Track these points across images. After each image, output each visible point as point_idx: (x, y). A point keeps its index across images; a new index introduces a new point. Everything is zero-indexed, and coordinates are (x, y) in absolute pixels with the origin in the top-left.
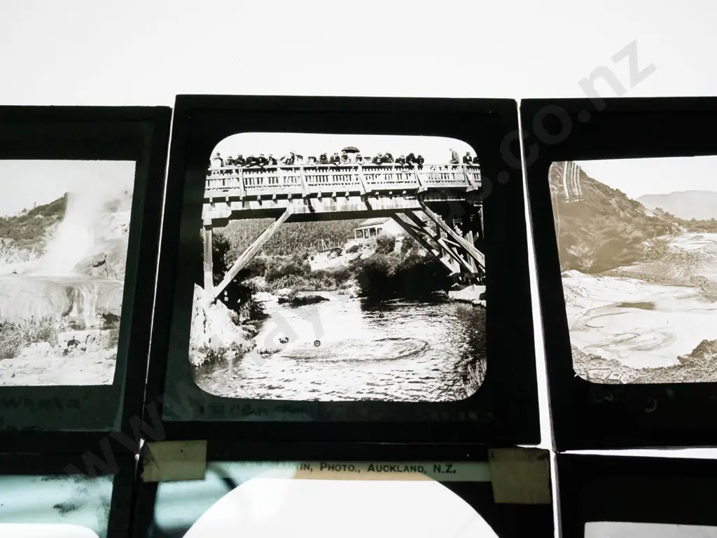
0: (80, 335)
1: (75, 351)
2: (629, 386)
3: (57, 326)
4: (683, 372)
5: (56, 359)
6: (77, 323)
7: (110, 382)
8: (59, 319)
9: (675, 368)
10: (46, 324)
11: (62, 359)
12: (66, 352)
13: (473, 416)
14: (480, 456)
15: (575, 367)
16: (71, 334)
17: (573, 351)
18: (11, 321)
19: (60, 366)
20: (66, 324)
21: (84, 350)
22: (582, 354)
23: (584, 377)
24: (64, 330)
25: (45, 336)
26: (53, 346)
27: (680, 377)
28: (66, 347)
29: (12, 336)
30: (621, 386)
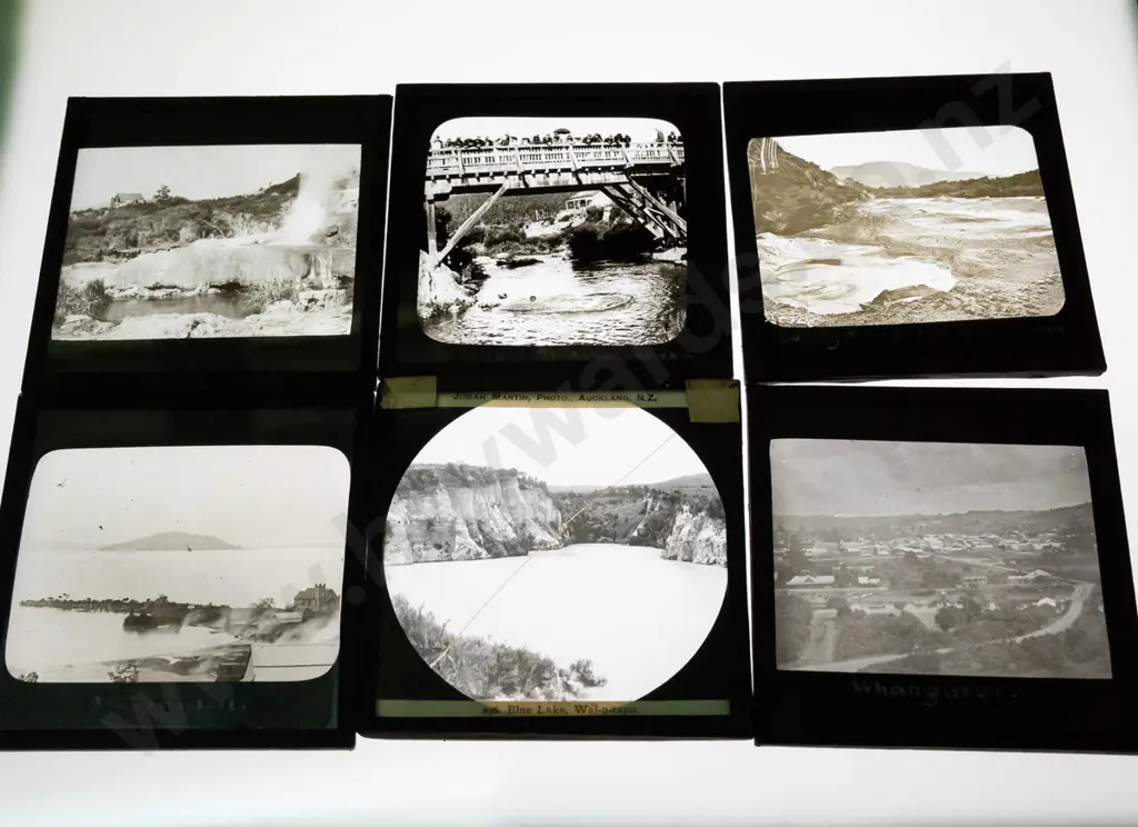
0: (319, 294)
1: (315, 307)
2: (814, 329)
3: (297, 287)
4: (864, 317)
5: (298, 315)
6: (316, 284)
7: (348, 332)
8: (299, 281)
9: (858, 313)
10: (287, 285)
11: (303, 315)
12: (307, 308)
13: (673, 356)
14: (677, 385)
15: (766, 314)
16: (311, 293)
17: (764, 301)
18: (256, 283)
19: (302, 320)
20: (305, 286)
21: (323, 306)
22: (773, 303)
23: (774, 323)
24: (303, 290)
25: (287, 295)
26: (295, 303)
27: (860, 321)
28: (306, 304)
29: (257, 295)
30: (808, 329)
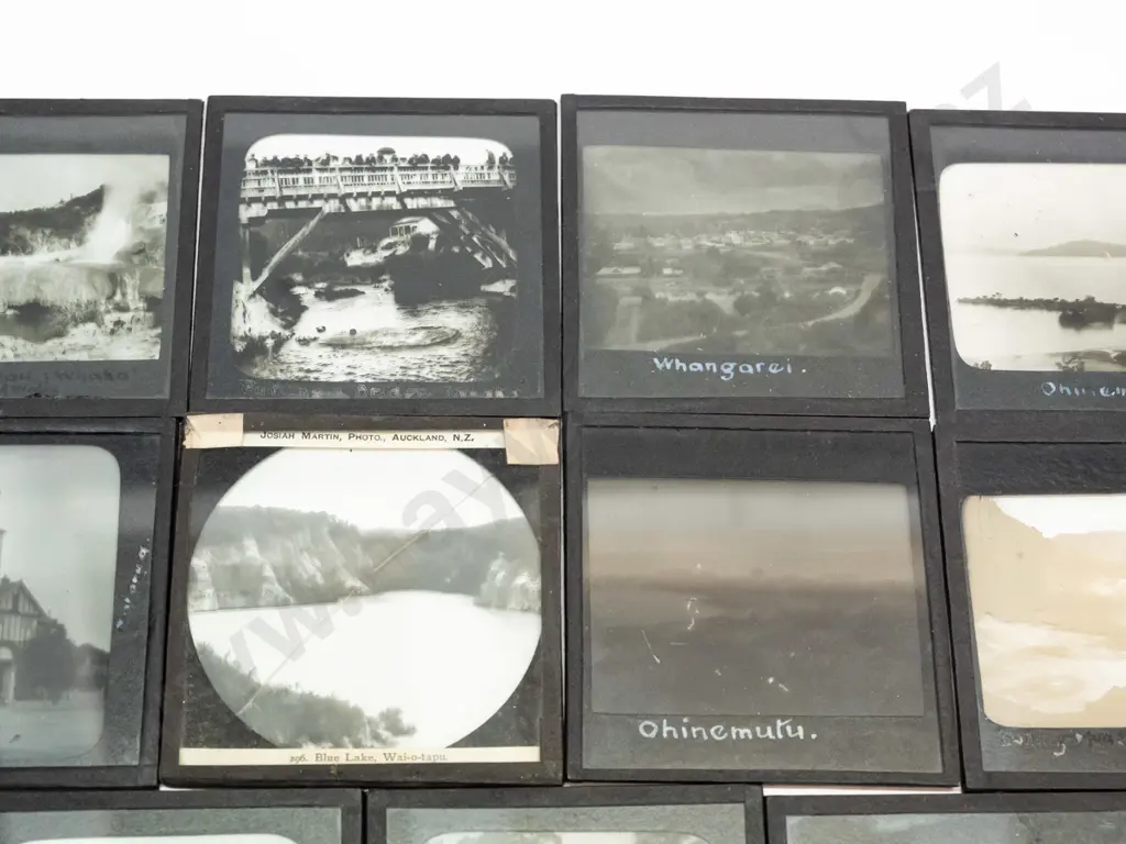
0: (126, 317)
1: (122, 331)
3: (102, 308)
5: (102, 339)
6: (122, 305)
7: (157, 357)
8: (103, 301)
10: (91, 308)
11: (109, 339)
12: (113, 332)
13: (500, 394)
18: (58, 303)
19: (108, 344)
20: (110, 307)
21: (130, 329)
24: (108, 312)
25: (92, 316)
26: (99, 326)
28: (111, 326)
29: (60, 318)
